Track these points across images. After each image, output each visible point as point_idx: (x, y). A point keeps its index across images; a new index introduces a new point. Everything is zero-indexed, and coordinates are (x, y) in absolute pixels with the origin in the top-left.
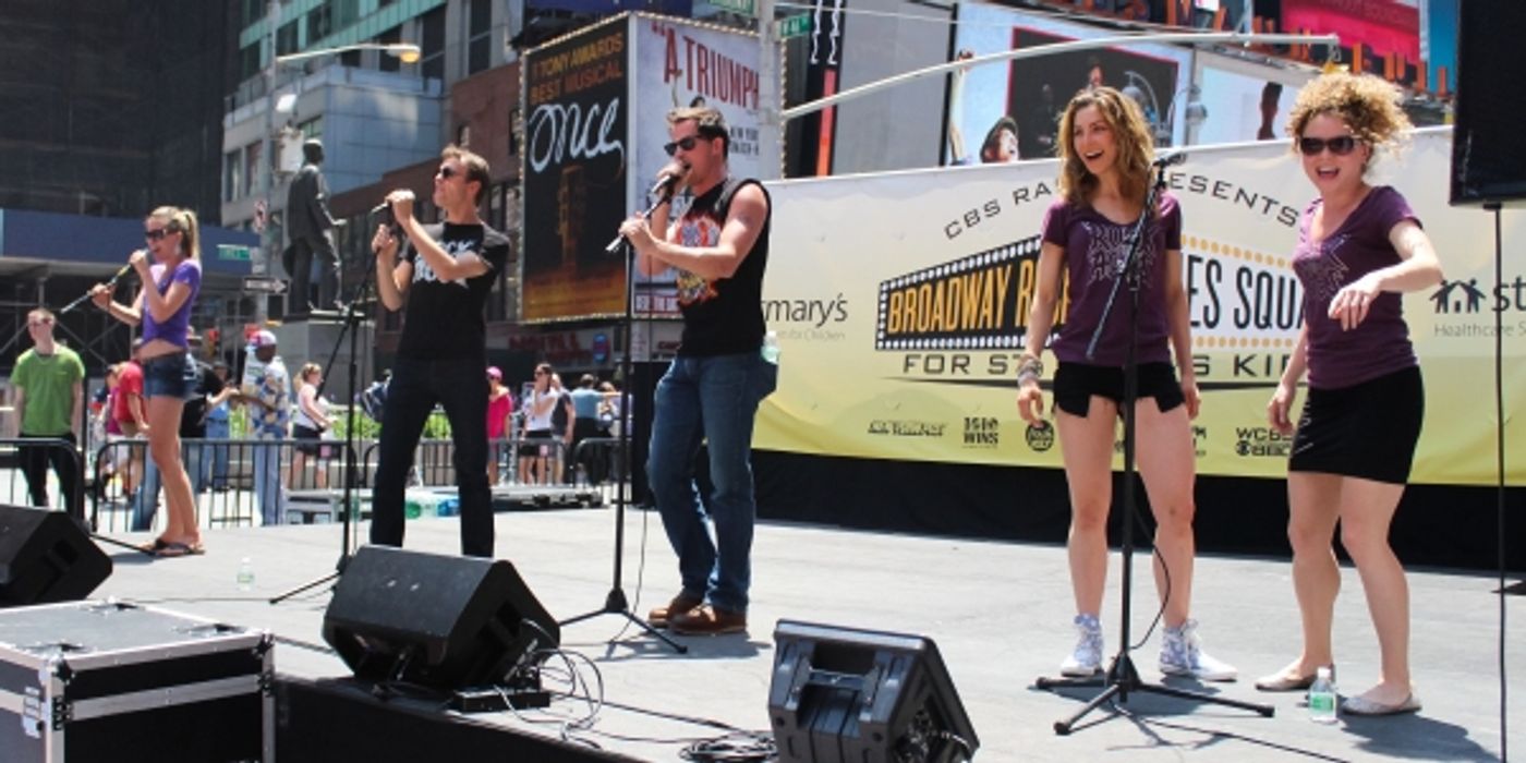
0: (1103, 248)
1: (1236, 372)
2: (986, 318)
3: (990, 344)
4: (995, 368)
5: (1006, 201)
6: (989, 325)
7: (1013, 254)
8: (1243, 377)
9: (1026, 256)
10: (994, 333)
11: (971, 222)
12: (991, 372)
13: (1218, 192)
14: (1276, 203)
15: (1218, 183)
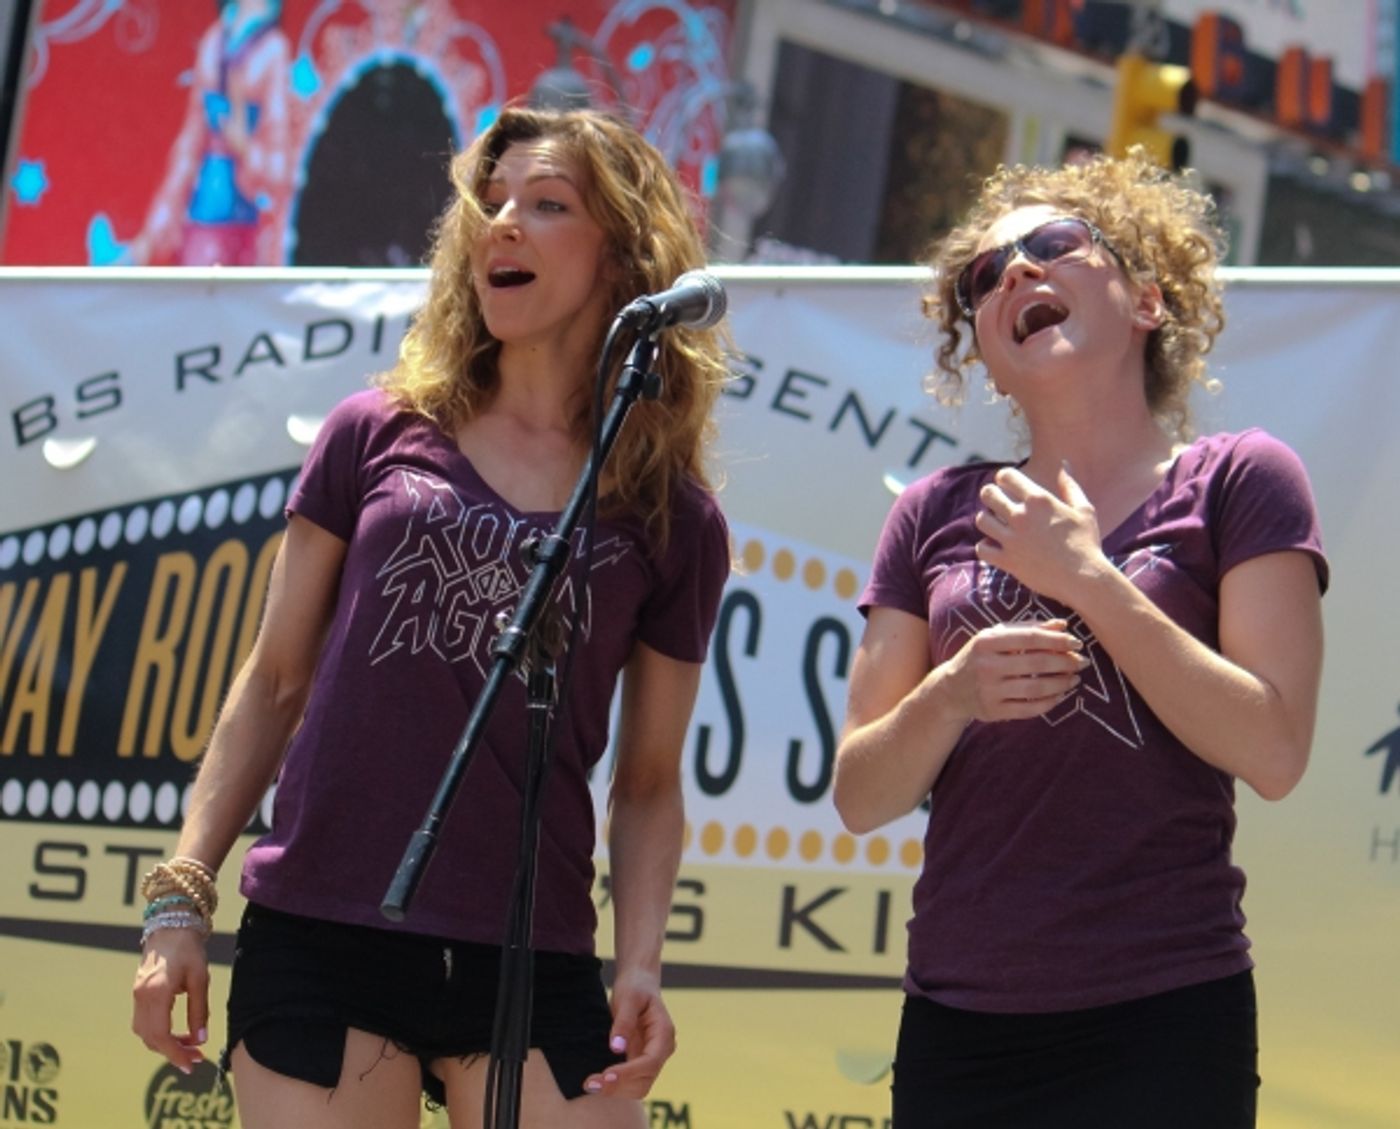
0: (437, 563)
1: (785, 940)
2: (27, 719)
3: (36, 806)
4: (49, 883)
5: (146, 379)
6: (37, 746)
7: (135, 531)
8: (807, 954)
9: (176, 540)
10: (52, 769)
11: (28, 432)
12: (36, 892)
13: (789, 401)
14: (951, 442)
15: (791, 375)
